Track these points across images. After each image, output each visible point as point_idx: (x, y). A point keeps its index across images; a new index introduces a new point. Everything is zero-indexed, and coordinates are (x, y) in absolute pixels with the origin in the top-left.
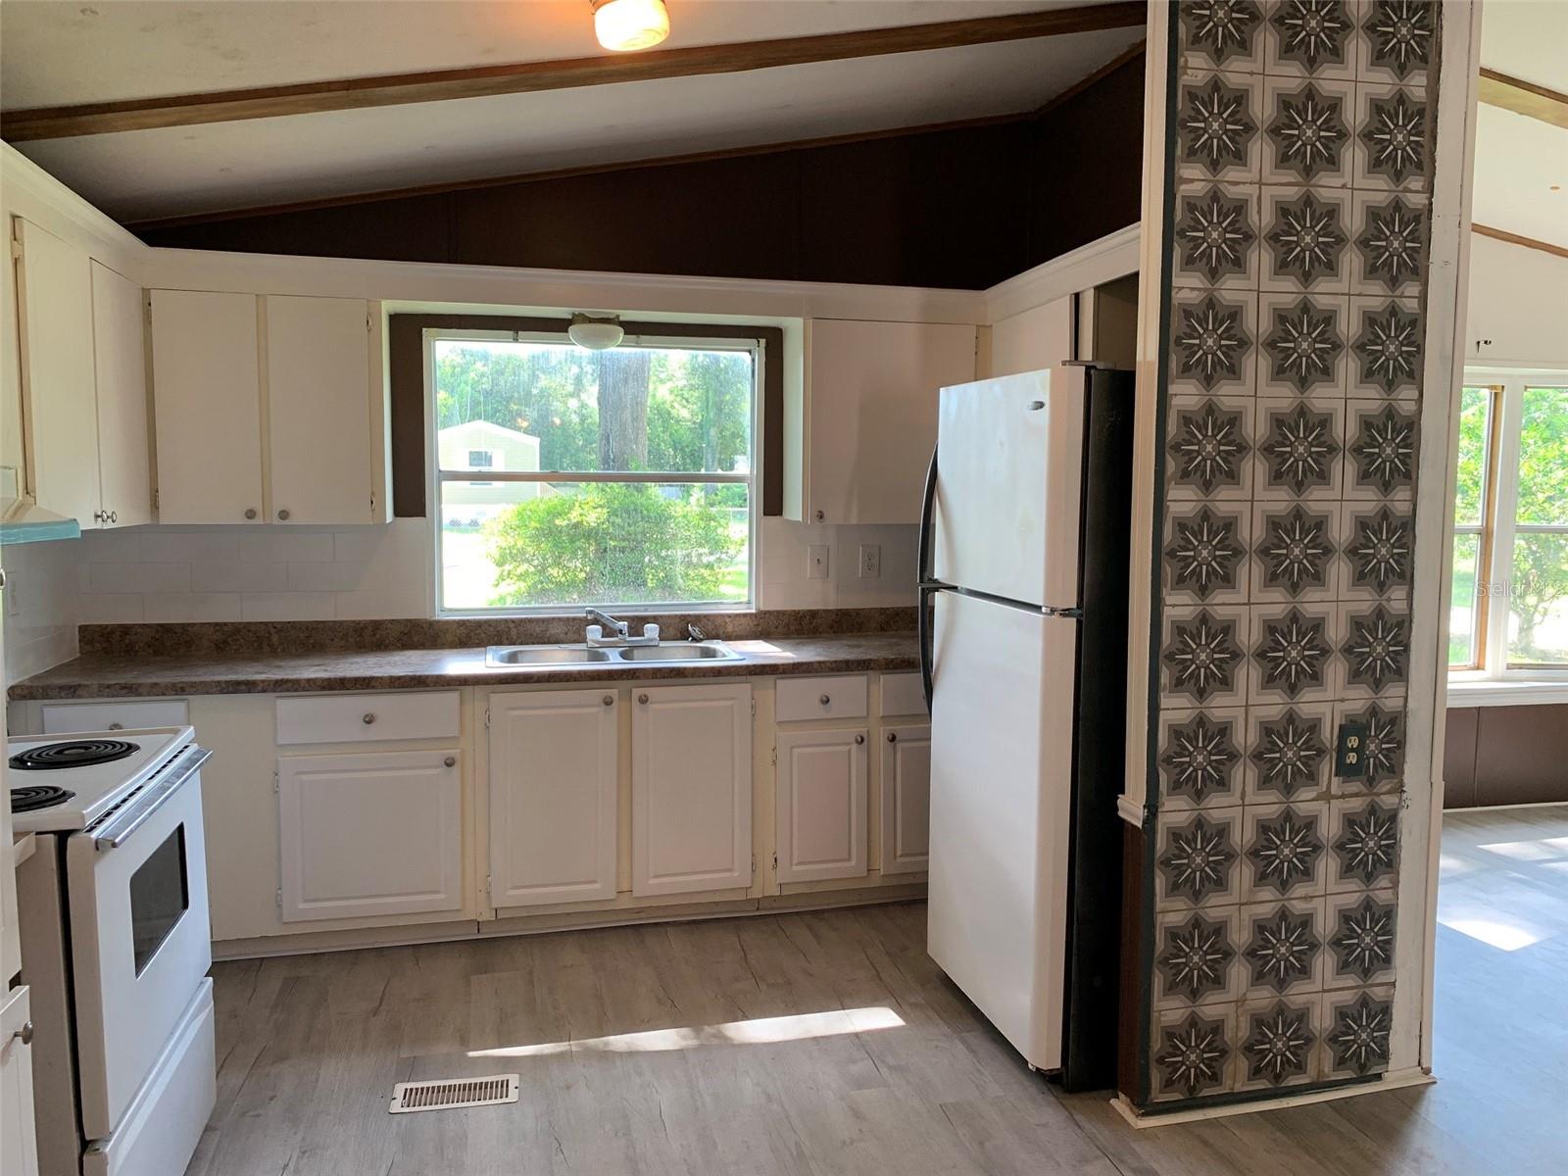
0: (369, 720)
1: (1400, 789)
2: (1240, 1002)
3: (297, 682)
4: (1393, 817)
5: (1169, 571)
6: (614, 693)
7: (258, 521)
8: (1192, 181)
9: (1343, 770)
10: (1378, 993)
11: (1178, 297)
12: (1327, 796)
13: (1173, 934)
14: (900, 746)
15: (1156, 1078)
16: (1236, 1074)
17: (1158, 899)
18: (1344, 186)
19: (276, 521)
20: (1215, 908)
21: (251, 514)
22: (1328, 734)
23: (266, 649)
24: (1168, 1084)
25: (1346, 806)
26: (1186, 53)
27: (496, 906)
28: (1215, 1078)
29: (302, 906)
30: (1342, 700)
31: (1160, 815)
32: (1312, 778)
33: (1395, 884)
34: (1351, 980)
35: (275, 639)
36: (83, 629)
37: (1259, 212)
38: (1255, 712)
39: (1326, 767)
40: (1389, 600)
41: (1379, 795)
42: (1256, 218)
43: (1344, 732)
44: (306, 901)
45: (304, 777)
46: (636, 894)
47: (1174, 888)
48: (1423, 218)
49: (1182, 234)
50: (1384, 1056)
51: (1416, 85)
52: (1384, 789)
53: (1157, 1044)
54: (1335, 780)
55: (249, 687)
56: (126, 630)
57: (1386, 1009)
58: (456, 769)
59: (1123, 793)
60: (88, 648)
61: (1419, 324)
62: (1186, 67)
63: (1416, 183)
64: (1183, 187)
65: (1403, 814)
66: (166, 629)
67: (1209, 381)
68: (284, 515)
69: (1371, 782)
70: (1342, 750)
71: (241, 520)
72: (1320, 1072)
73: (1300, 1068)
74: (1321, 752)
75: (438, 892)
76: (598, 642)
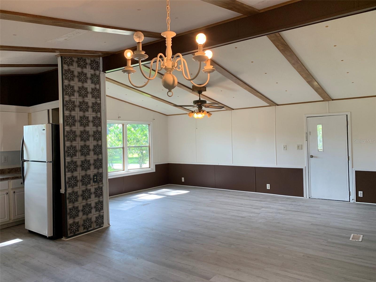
1: (102, 184)
2: (81, 218)
4: (102, 188)
5: (66, 154)
8: (66, 98)
9: (94, 182)
10: (102, 214)
11: (65, 114)
12: (92, 186)
13: (70, 209)
14: (16, 194)
15: (69, 232)
16: (81, 230)
17: (67, 204)
18: (89, 100)
20: (76, 204)
22: (92, 176)
24: (71, 233)
25: (95, 187)
26: (65, 80)
28: (78, 231)
30: (93, 171)
31: (67, 191)
32: (90, 183)
33: (103, 198)
34: (98, 213)
37: (77, 103)
38: (80, 174)
39: (92, 181)
40: (99, 157)
41: (99, 185)
42: (76, 103)
43: (94, 176)
47: (70, 202)
48: (100, 104)
49: (65, 105)
50: (103, 223)
51: (98, 86)
52: (100, 184)
53: (68, 227)
54: (93, 183)
57: (103, 216)
59: (61, 189)
61: (101, 118)
62: (65, 82)
63: (98, 99)
64: (65, 99)
65: (103, 187)
67: (71, 126)
69: (98, 183)
70: (94, 179)
72: (94, 227)
73: (91, 227)
74: (91, 179)
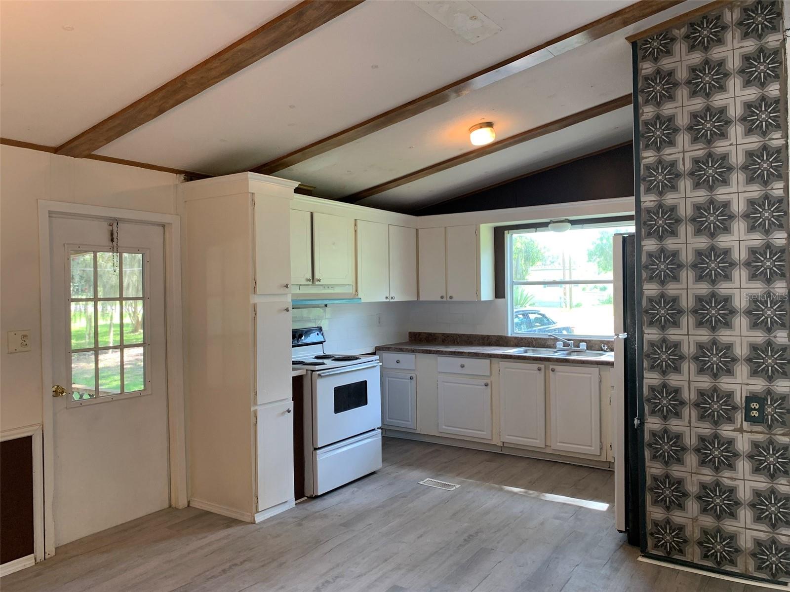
0: (462, 366)
2: (695, 520)
3: (442, 351)
5: (645, 319)
6: (542, 366)
7: (445, 299)
8: (648, 157)
9: (748, 418)
11: (643, 206)
12: (741, 430)
13: (655, 479)
15: (650, 542)
16: (694, 555)
17: (647, 461)
18: (731, 145)
19: (449, 300)
20: (677, 471)
21: (442, 297)
22: (739, 400)
23: (456, 343)
24: (656, 546)
25: (752, 437)
26: (642, 108)
27: (503, 441)
28: (682, 552)
29: (444, 427)
30: (748, 384)
31: (646, 424)
32: (730, 420)
35: (458, 339)
36: (410, 333)
37: (684, 164)
38: (694, 384)
39: (739, 416)
40: (775, 337)
41: (775, 435)
42: (681, 166)
43: (749, 399)
44: (446, 426)
45: (446, 384)
46: (552, 448)
47: (654, 457)
48: (783, 150)
49: (644, 180)
52: (779, 433)
53: (650, 527)
54: (745, 423)
55: (430, 352)
56: (420, 334)
58: (489, 387)
60: (410, 339)
61: (785, 201)
62: (643, 113)
63: (777, 135)
64: (644, 160)
66: (430, 334)
67: (661, 239)
68: (451, 298)
69: (770, 427)
70: (748, 409)
71: (440, 299)
72: (747, 569)
73: (732, 562)
74: (735, 408)
75: (483, 431)
76: (560, 348)
